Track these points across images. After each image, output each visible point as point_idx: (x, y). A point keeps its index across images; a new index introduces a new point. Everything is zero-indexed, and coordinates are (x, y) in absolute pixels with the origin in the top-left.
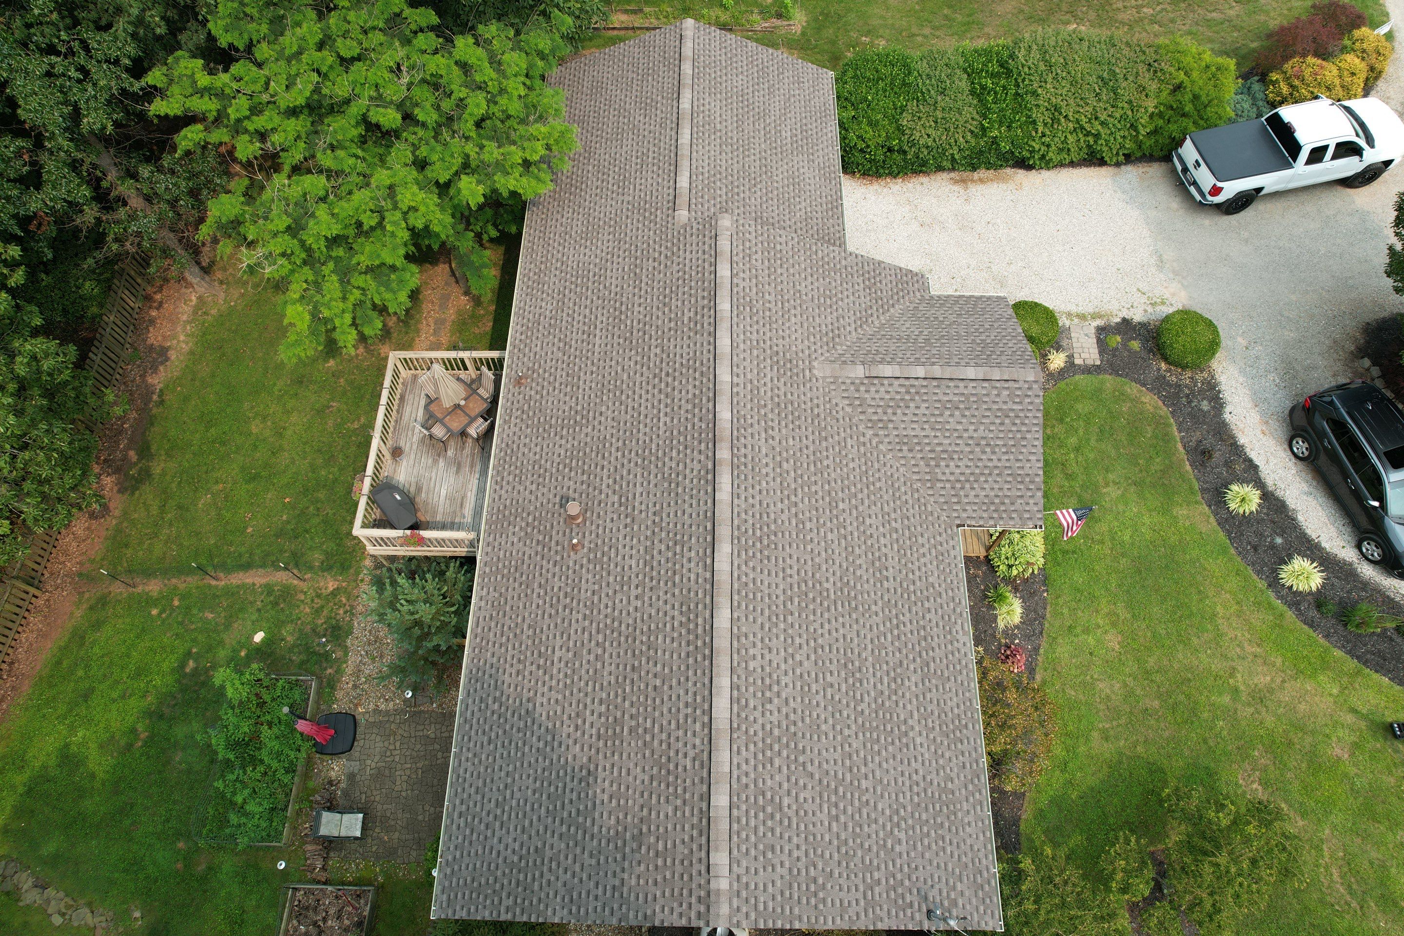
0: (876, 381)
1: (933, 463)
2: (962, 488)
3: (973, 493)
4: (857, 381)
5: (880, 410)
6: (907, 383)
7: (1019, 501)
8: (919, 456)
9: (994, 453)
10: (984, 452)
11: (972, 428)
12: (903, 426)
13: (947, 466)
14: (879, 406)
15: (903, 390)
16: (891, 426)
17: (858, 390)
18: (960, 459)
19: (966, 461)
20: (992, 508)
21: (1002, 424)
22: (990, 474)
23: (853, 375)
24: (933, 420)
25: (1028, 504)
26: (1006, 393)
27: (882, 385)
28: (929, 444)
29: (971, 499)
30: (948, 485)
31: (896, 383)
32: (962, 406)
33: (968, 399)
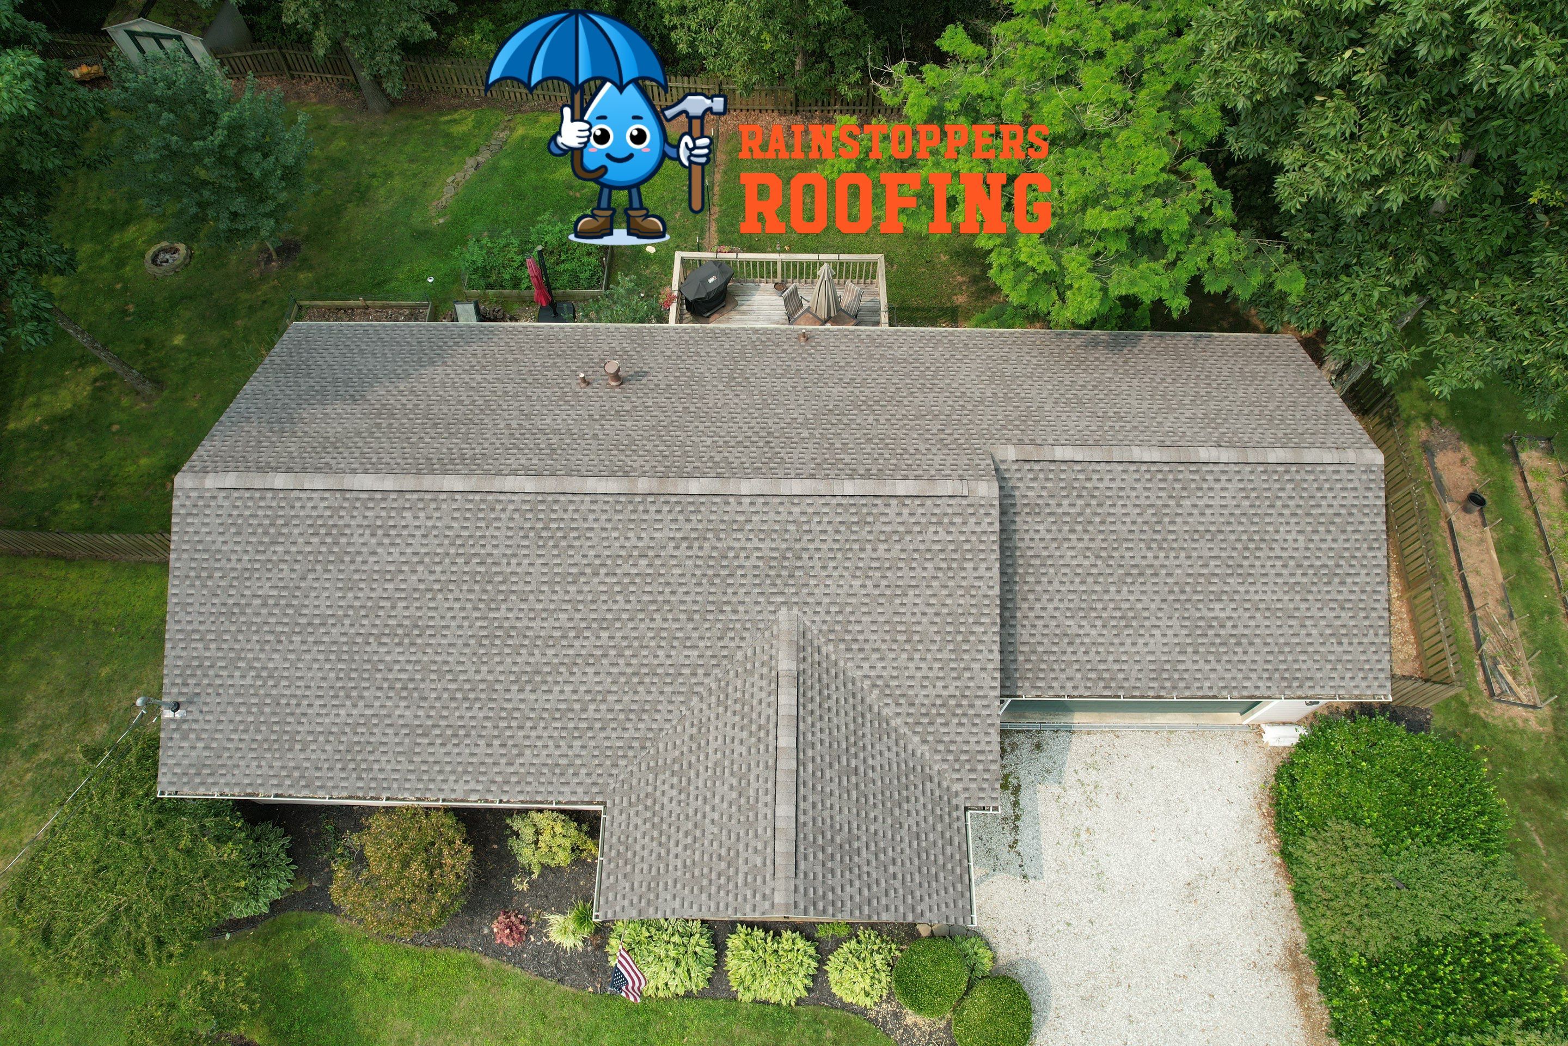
0: (773, 685)
1: (676, 767)
2: (646, 808)
3: (640, 822)
4: (773, 663)
5: (739, 694)
6: (771, 726)
7: (627, 885)
8: (685, 749)
9: (686, 848)
10: (687, 834)
11: (716, 816)
12: (720, 725)
13: (672, 786)
14: (744, 692)
15: (763, 721)
16: (721, 710)
17: (763, 664)
18: (680, 802)
19: (677, 810)
20: (622, 849)
21: (720, 858)
22: (660, 844)
23: (781, 655)
24: (727, 763)
25: (624, 897)
26: (759, 861)
27: (769, 694)
28: (698, 760)
29: (634, 820)
30: (650, 789)
31: (771, 712)
32: (743, 801)
33: (752, 808)
